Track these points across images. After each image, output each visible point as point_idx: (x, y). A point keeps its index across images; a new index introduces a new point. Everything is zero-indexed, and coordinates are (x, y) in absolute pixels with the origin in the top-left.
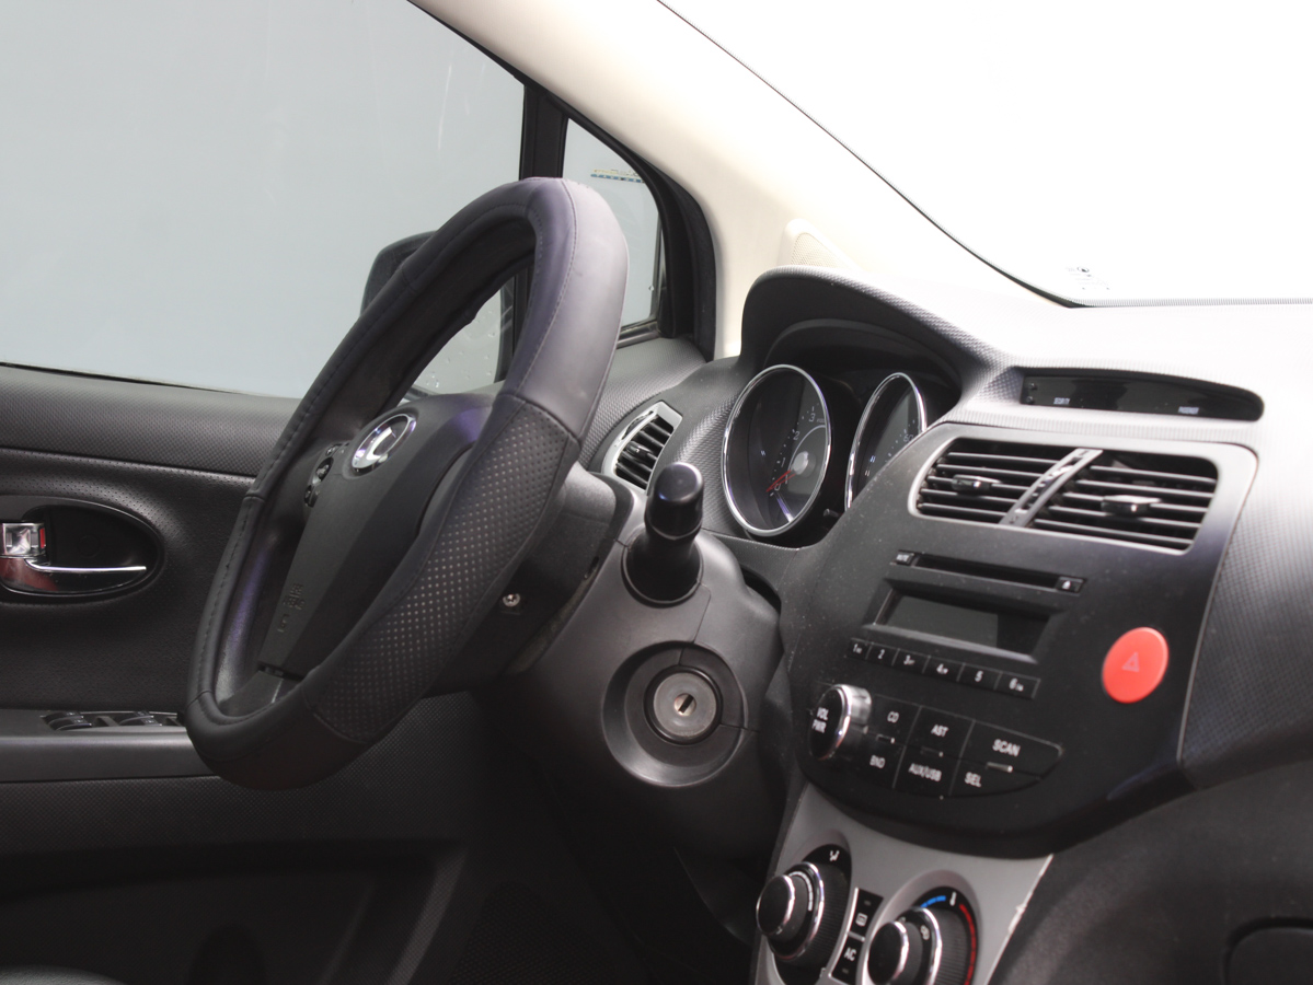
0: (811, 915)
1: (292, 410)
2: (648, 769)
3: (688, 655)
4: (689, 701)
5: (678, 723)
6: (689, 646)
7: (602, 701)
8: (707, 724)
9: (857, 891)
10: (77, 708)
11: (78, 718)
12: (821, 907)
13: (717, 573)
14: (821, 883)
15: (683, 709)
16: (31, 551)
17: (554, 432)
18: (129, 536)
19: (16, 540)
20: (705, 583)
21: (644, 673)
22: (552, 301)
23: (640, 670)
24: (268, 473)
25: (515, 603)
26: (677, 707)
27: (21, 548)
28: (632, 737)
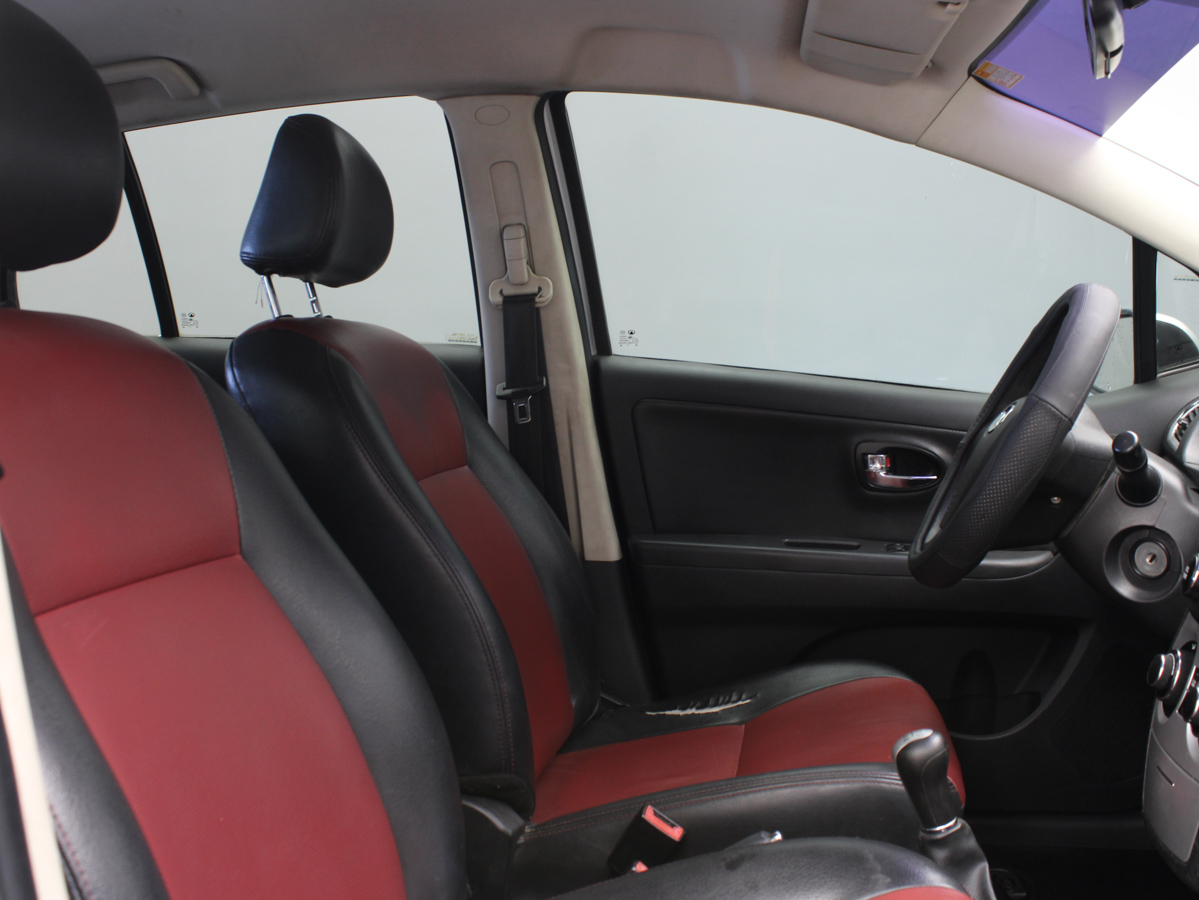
0: (1171, 678)
2: (1125, 589)
3: (1152, 534)
4: (1153, 558)
5: (1147, 568)
6: (1152, 528)
7: (1104, 554)
8: (1162, 570)
9: (1195, 668)
10: (899, 542)
11: (898, 546)
12: (1178, 672)
13: (1171, 490)
14: (1180, 661)
15: (1151, 561)
16: (882, 468)
17: (1053, 415)
19: (873, 463)
20: (1163, 496)
23: (1127, 540)
25: (1057, 502)
26: (1148, 560)
27: (877, 466)
28: (1122, 572)
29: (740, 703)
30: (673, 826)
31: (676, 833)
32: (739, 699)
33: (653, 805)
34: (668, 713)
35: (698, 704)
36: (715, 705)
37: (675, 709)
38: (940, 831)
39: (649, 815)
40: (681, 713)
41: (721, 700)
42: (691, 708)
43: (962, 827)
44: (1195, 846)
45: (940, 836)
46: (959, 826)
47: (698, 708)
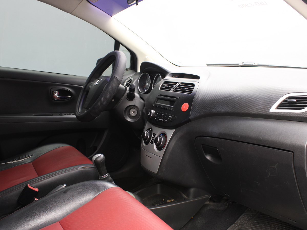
0: (148, 136)
1: (87, 78)
2: (129, 120)
3: (134, 106)
4: (134, 112)
5: (133, 114)
7: (124, 112)
8: (136, 114)
9: (153, 133)
12: (149, 135)
13: (137, 97)
14: (149, 132)
16: (57, 95)
17: (118, 80)
18: (69, 93)
19: (55, 93)
21: (128, 109)
22: (118, 65)
24: (84, 85)
25: (113, 100)
26: (132, 112)
27: (56, 94)
28: (127, 116)
29: (29, 157)
30: (35, 188)
31: (37, 190)
32: (28, 156)
33: (29, 184)
34: (8, 163)
35: (17, 159)
36: (22, 159)
37: (10, 161)
38: (104, 177)
39: (29, 186)
40: (13, 162)
41: (23, 157)
42: (15, 160)
43: (109, 175)
44: (159, 169)
45: (104, 178)
46: (108, 175)
47: (17, 160)
